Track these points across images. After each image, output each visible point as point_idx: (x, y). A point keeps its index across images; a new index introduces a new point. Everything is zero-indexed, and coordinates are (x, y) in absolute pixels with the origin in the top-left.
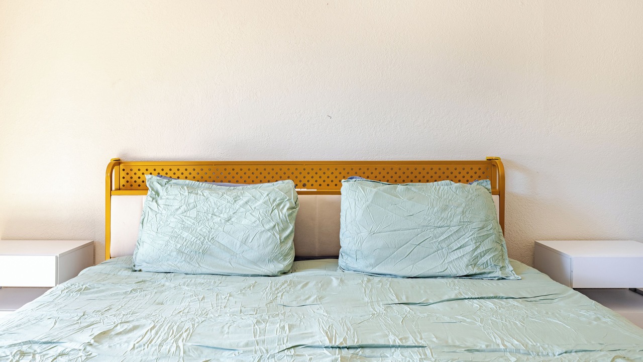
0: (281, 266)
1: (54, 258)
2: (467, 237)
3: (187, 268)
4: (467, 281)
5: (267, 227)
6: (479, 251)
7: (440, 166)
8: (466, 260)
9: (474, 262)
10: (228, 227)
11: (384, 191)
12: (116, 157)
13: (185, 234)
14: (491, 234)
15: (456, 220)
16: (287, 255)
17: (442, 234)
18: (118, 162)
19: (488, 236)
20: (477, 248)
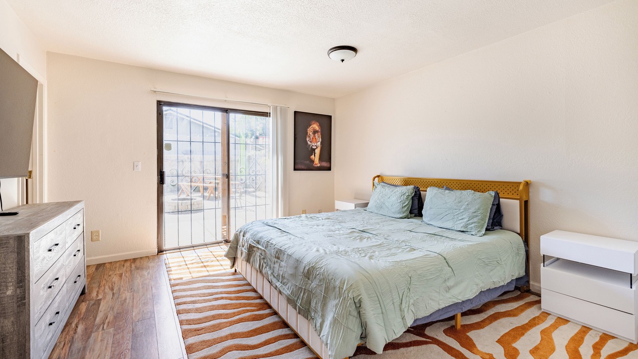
0: (401, 216)
1: (354, 204)
2: (466, 216)
3: (376, 212)
4: (460, 233)
5: (399, 201)
6: (469, 222)
7: (482, 183)
8: (462, 225)
9: (466, 226)
10: (389, 200)
11: (440, 192)
12: (379, 175)
13: (378, 201)
14: (479, 216)
15: (464, 207)
16: (404, 212)
17: (456, 212)
18: (378, 176)
19: (476, 216)
20: (469, 220)
